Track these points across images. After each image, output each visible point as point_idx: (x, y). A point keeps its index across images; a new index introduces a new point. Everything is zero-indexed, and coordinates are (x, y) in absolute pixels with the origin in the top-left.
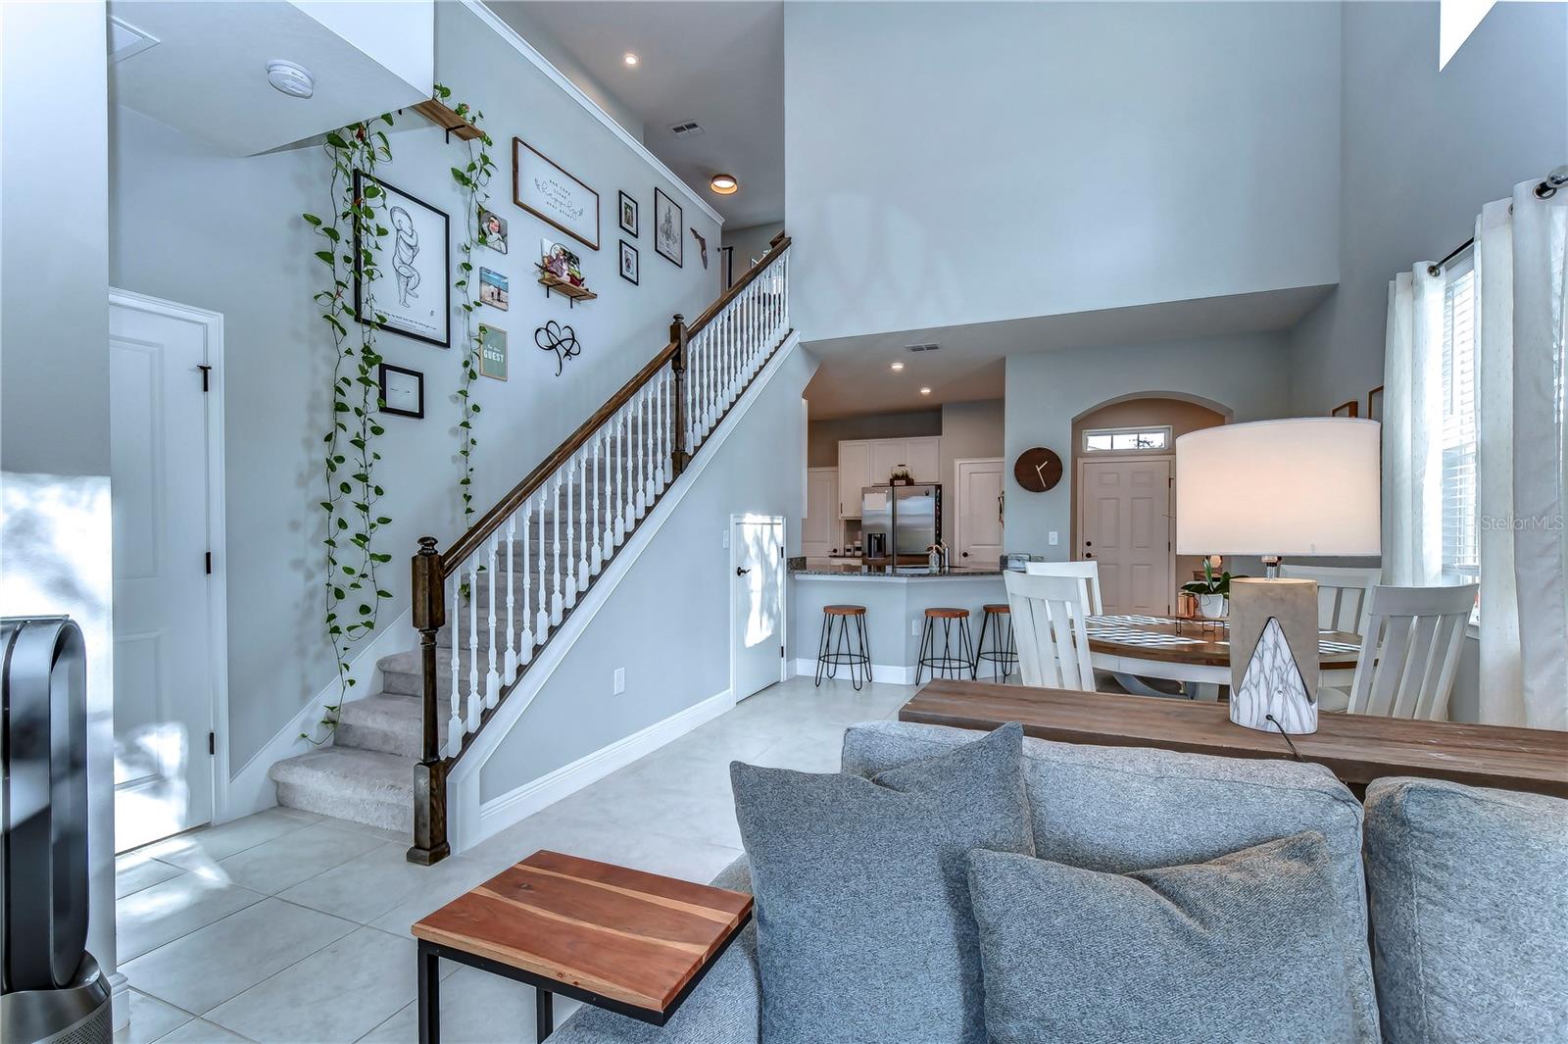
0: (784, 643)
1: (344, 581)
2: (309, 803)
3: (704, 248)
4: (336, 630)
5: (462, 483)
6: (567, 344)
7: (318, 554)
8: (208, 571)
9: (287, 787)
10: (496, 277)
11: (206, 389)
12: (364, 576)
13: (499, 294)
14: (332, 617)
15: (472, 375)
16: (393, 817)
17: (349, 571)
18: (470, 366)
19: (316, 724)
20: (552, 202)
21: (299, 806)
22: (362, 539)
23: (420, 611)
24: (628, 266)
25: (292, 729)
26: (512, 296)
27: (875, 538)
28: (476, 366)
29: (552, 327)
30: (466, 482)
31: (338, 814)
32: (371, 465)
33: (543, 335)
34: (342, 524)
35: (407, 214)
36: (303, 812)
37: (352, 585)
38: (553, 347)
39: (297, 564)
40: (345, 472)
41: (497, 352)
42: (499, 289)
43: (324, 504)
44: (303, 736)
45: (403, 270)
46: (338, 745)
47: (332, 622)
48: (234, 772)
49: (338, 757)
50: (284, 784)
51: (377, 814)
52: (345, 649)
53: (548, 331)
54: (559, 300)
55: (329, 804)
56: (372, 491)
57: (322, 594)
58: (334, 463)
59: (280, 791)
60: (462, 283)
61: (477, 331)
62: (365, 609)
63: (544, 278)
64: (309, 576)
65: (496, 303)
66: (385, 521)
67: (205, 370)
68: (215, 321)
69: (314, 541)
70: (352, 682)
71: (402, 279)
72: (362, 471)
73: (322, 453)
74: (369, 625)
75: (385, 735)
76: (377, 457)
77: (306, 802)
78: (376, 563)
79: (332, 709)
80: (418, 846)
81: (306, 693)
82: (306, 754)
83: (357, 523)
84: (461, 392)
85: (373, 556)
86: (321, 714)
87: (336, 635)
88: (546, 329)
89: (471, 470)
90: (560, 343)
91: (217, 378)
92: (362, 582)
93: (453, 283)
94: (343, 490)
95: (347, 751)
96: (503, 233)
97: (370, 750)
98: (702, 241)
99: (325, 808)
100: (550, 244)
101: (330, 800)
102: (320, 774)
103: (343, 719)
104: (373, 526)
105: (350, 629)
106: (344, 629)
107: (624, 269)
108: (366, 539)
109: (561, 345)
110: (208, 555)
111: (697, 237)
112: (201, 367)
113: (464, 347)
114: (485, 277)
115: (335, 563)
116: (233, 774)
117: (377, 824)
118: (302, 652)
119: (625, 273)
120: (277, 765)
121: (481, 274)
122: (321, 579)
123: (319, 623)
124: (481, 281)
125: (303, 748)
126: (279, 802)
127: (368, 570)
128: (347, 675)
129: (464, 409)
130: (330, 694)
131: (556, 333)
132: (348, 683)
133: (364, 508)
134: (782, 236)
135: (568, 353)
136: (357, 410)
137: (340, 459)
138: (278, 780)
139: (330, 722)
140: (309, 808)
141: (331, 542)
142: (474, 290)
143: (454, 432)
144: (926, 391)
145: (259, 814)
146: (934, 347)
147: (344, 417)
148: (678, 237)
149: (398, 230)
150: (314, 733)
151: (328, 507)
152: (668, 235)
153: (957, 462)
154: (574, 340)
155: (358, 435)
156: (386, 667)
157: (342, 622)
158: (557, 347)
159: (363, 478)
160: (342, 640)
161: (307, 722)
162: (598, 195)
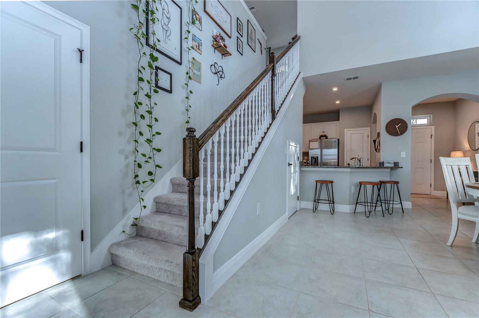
0: (298, 195)
1: (141, 160)
2: (126, 265)
3: (261, 47)
4: (138, 182)
5: (186, 123)
6: (221, 73)
7: (130, 148)
8: (82, 151)
9: (117, 256)
10: (198, 39)
11: (81, 62)
12: (150, 158)
13: (199, 47)
14: (136, 176)
15: (190, 78)
16: (168, 277)
17: (144, 155)
18: (189, 74)
19: (129, 226)
20: (217, 14)
21: (121, 266)
22: (149, 141)
23: (187, 168)
24: (240, 47)
25: (119, 228)
26: (203, 48)
27: (314, 158)
28: (191, 74)
29: (216, 65)
30: (188, 122)
31: (140, 271)
32: (153, 108)
33: (213, 67)
34: (141, 134)
35: (166, 3)
36: (124, 269)
37: (145, 161)
38: (216, 73)
39: (121, 151)
40: (142, 110)
41: (198, 71)
42: (199, 45)
43: (134, 123)
44: (124, 232)
45: (165, 27)
46: (138, 235)
47: (137, 178)
48: (92, 248)
49: (139, 242)
50: (115, 254)
51: (159, 274)
52: (142, 191)
53: (215, 67)
54: (218, 54)
55: (136, 266)
56: (153, 120)
57: (132, 167)
58: (138, 104)
59: (113, 258)
60: (187, 38)
61: (191, 60)
62: (150, 173)
63: (214, 44)
64: (127, 157)
65: (198, 50)
66: (158, 133)
67: (81, 51)
68: (86, 29)
69: (129, 142)
70: (145, 207)
71: (165, 31)
72: (149, 110)
73: (132, 100)
74: (153, 180)
75: (160, 232)
76: (156, 104)
77: (125, 264)
78: (155, 152)
79: (136, 219)
80: (185, 299)
81: (125, 211)
82: (125, 240)
83: (147, 135)
84: (186, 84)
85: (154, 149)
86: (131, 221)
87: (138, 185)
88: (214, 66)
89: (189, 118)
90: (218, 72)
91: (86, 55)
92: (149, 160)
93: (183, 38)
94: (141, 118)
95: (142, 239)
96: (200, 21)
97: (152, 239)
98: (261, 44)
99: (134, 268)
100: (216, 31)
101: (136, 264)
102: (131, 251)
103: (141, 224)
104: (154, 135)
105: (144, 182)
106: (141, 182)
107: (238, 49)
108: (151, 141)
109: (219, 73)
110: (82, 143)
111: (259, 42)
112: (79, 50)
113: (186, 66)
114: (194, 39)
115: (138, 152)
116: (92, 250)
117: (159, 279)
118: (123, 192)
119: (239, 50)
120: (112, 246)
121: (193, 37)
122: (131, 159)
123: (130, 179)
124: (193, 40)
125: (123, 237)
126: (112, 263)
127: (151, 156)
128: (143, 204)
129: (186, 92)
130: (135, 212)
131: (218, 68)
132: (143, 207)
133: (150, 126)
134: (296, 36)
135: (221, 77)
136: (148, 81)
137: (140, 104)
138: (112, 253)
139: (134, 225)
140: (126, 267)
141: (136, 141)
142: (191, 43)
143: (183, 101)
144: (338, 102)
145: (104, 269)
146: (357, 78)
147: (141, 84)
148: (254, 41)
149: (163, 9)
150: (128, 230)
151: (135, 124)
152: (251, 38)
153: (346, 130)
154: (223, 72)
155: (148, 93)
156: (157, 200)
157: (141, 179)
158: (218, 73)
159: (150, 112)
160: (141, 187)
161: (125, 225)
162: (231, 16)
